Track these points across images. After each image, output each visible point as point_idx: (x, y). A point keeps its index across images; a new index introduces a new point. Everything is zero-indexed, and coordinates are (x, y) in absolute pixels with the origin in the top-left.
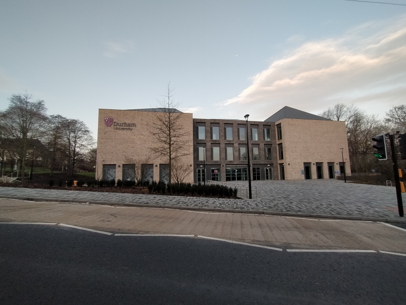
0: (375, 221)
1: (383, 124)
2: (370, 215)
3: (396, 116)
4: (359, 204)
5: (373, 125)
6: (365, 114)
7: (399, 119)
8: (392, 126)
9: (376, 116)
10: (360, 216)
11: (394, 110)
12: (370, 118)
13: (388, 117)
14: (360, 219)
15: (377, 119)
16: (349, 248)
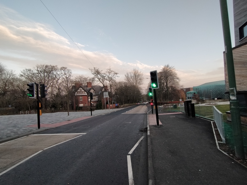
0: (27, 135)
1: (19, 77)
2: (22, 133)
3: (27, 74)
4: (11, 128)
5: (11, 76)
6: (5, 68)
7: (28, 76)
8: (24, 79)
9: (13, 71)
10: (17, 136)
11: (25, 71)
12: (10, 72)
13: (22, 74)
14: (18, 137)
15: (14, 73)
16: (27, 157)
